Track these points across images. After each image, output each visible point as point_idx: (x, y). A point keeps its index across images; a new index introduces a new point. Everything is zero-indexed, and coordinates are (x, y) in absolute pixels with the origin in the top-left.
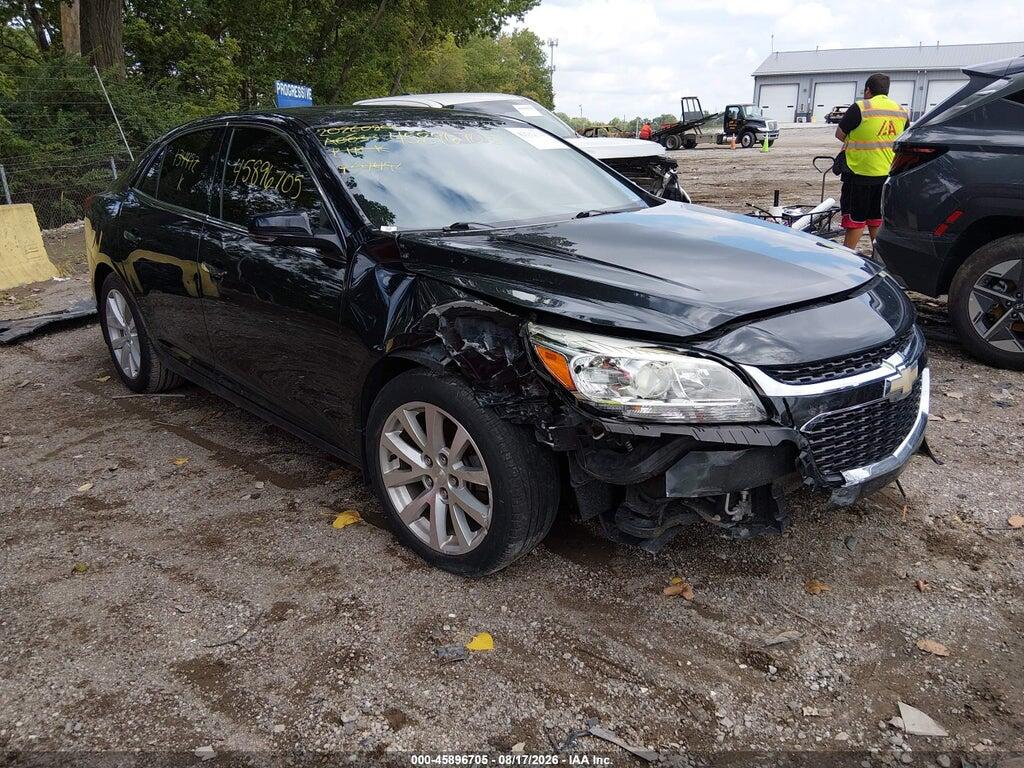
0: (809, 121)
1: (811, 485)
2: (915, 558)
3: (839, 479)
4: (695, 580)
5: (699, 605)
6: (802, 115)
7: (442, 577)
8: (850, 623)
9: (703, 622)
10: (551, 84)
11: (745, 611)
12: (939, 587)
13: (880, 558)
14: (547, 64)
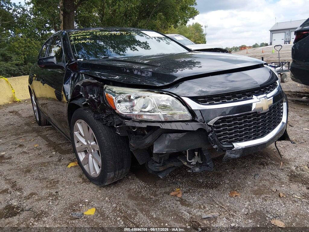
0: (289, 43)
1: (217, 148)
2: (283, 183)
3: (232, 146)
4: (185, 190)
5: (182, 199)
6: (287, 42)
7: (92, 185)
8: (243, 210)
9: (180, 207)
10: (205, 38)
11: (200, 203)
12: (289, 196)
13: (267, 183)
14: (204, 33)
